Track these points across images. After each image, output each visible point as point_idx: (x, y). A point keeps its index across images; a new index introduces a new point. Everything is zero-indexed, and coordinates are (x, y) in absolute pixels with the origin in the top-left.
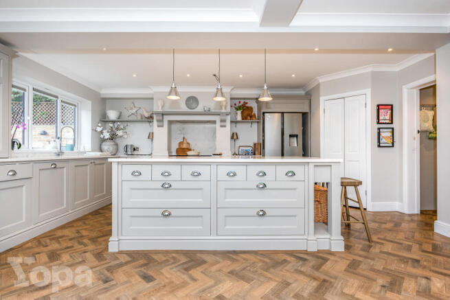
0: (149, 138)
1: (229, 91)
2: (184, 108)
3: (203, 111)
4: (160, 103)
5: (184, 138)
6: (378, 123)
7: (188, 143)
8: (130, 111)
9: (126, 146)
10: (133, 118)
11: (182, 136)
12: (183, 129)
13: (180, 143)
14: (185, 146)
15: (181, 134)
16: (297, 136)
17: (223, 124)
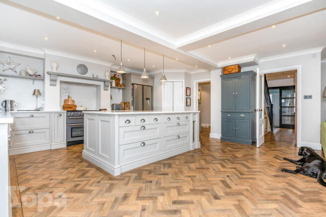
0: (34, 94)
1: (110, 65)
2: (76, 73)
3: (92, 77)
4: (54, 65)
5: (69, 96)
6: (186, 95)
7: (74, 101)
9: (5, 101)
11: (67, 95)
12: (68, 89)
13: (65, 101)
14: (70, 103)
15: (65, 93)
16: (149, 99)
17: (106, 88)
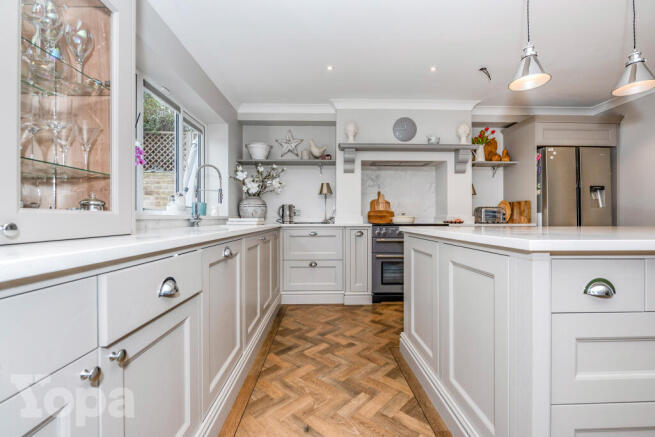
0: (321, 193)
1: (470, 108)
2: (391, 138)
4: (351, 129)
5: (379, 193)
7: (388, 203)
8: (286, 146)
9: (283, 207)
10: (290, 157)
11: (377, 191)
12: (378, 177)
13: (373, 203)
14: (381, 207)
15: (373, 186)
